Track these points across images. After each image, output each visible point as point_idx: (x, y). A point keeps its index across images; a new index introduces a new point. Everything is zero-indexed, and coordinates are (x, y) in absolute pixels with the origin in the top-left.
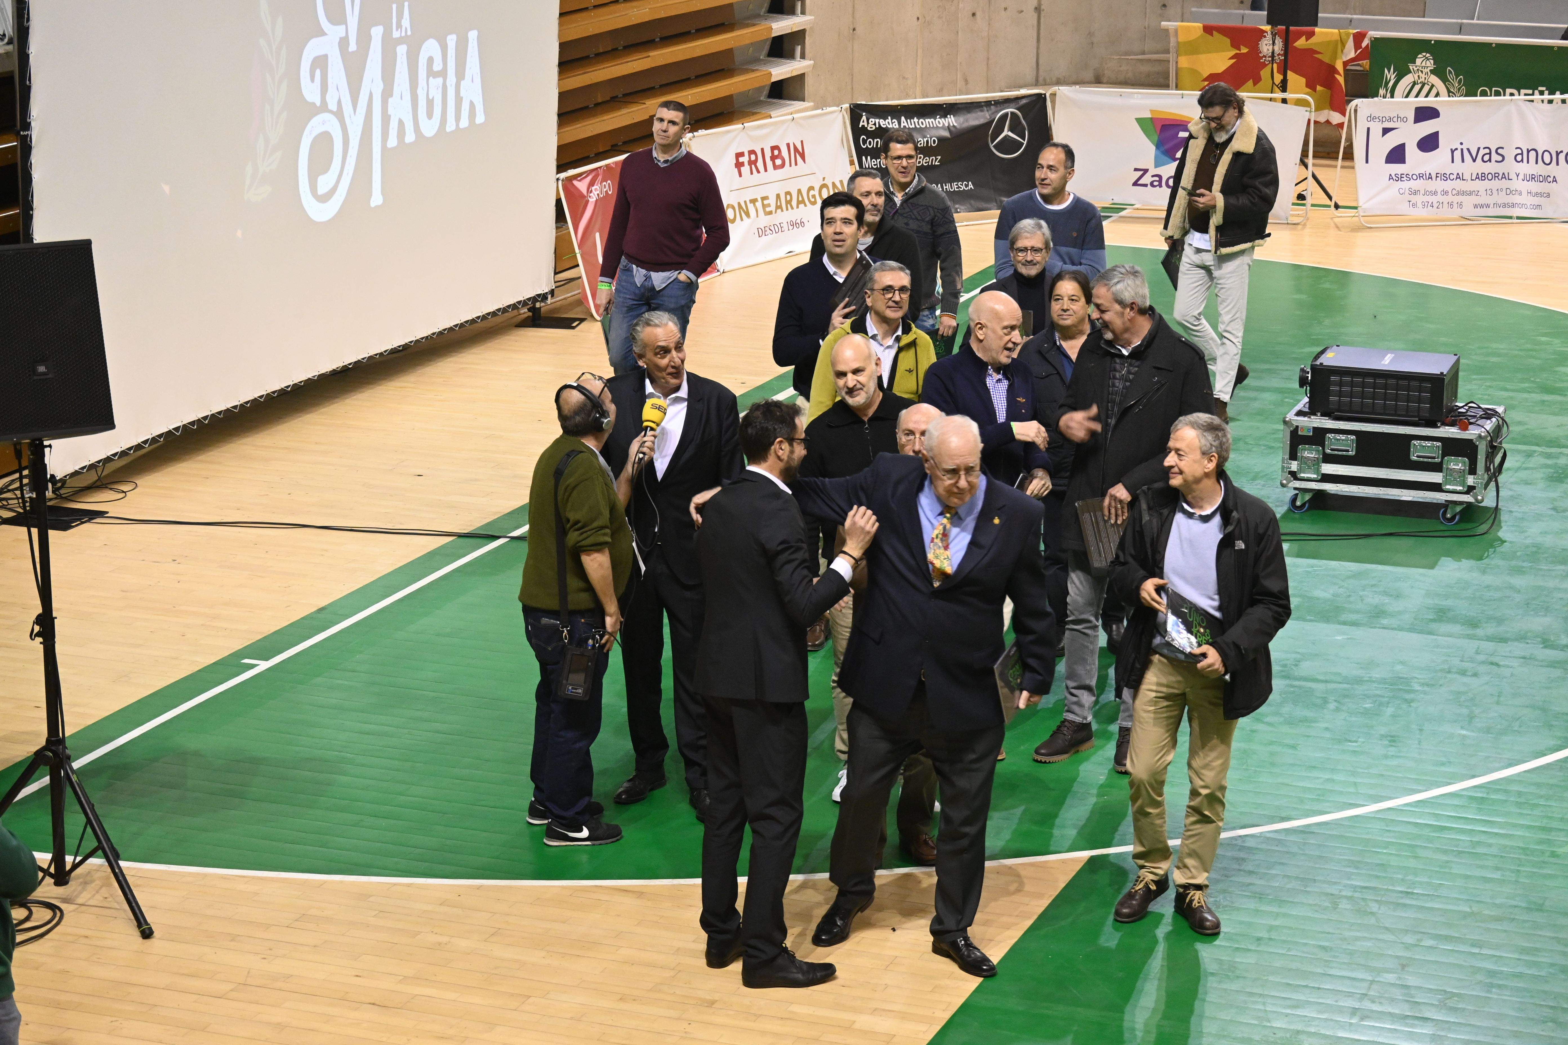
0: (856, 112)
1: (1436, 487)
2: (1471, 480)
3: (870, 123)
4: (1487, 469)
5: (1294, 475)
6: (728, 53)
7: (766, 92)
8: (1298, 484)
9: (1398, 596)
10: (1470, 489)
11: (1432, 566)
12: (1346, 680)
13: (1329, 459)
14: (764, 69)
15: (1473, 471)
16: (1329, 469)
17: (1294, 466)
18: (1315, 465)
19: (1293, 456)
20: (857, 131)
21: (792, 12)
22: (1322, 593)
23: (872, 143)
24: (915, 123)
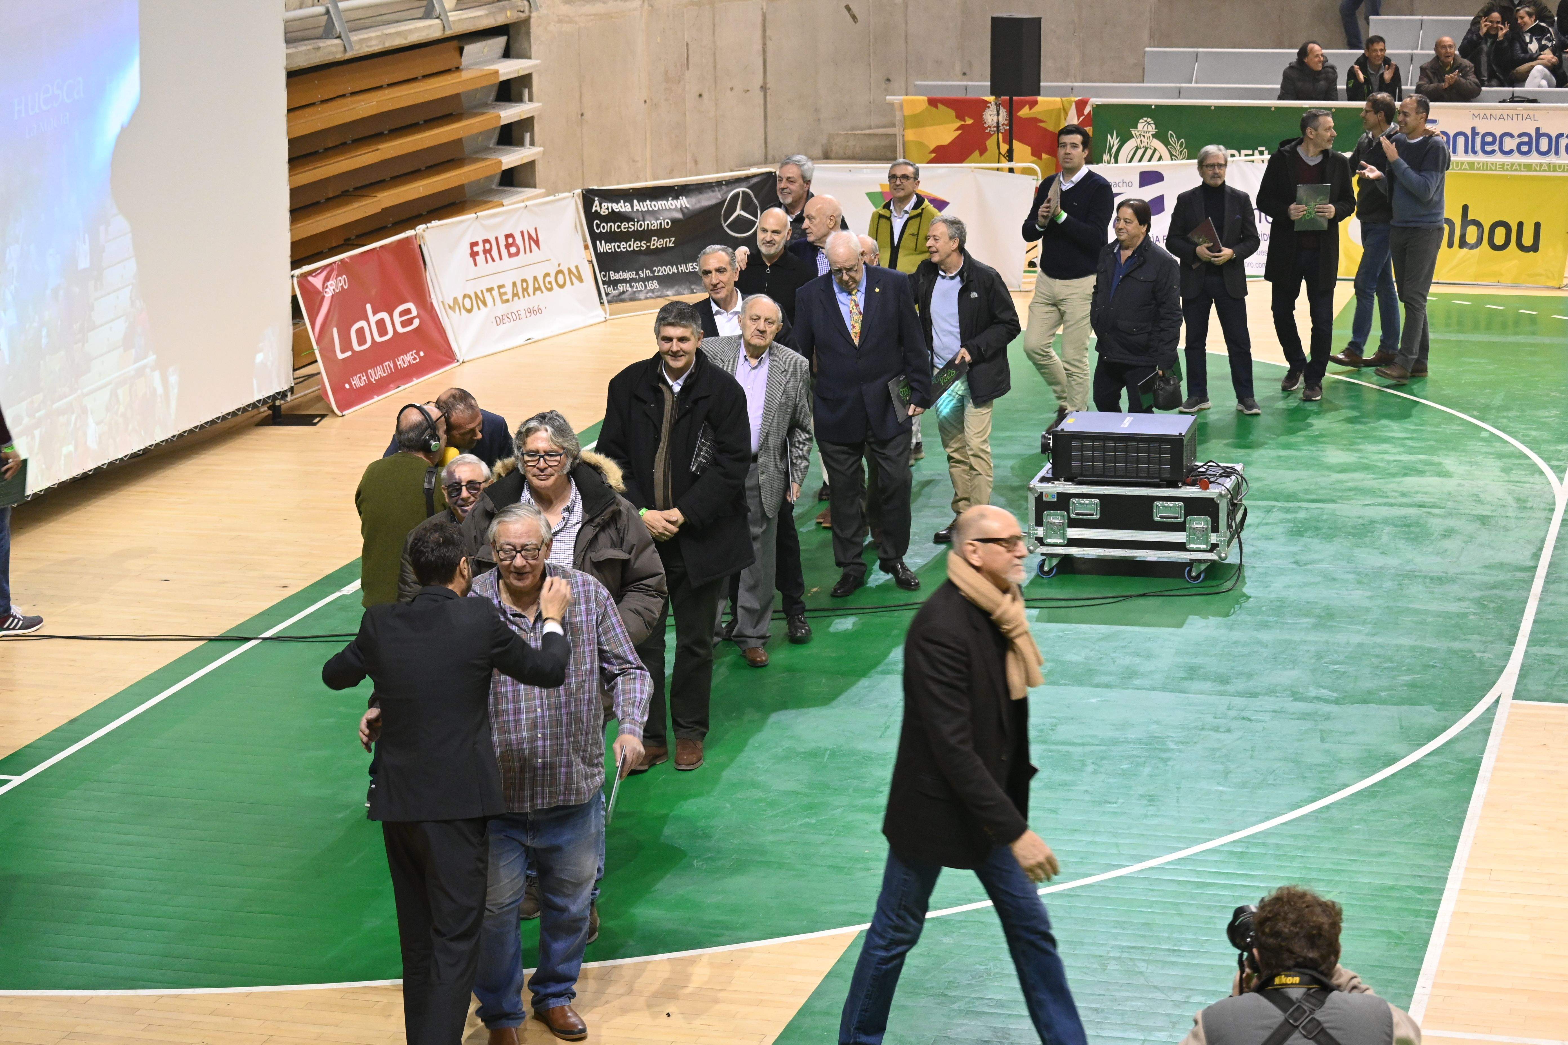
0: (588, 197)
1: (1180, 547)
2: (1213, 538)
3: (604, 208)
4: (1229, 526)
5: (1040, 541)
6: (458, 142)
7: (497, 180)
8: (1045, 550)
9: (1149, 657)
10: (1214, 547)
11: (1180, 625)
12: (1102, 742)
13: (1074, 523)
14: (494, 157)
15: (1215, 529)
16: (1075, 533)
17: (1040, 532)
18: (1060, 529)
19: (1039, 522)
20: (591, 216)
21: (519, 99)
22: (1075, 657)
23: (605, 228)
24: (647, 204)
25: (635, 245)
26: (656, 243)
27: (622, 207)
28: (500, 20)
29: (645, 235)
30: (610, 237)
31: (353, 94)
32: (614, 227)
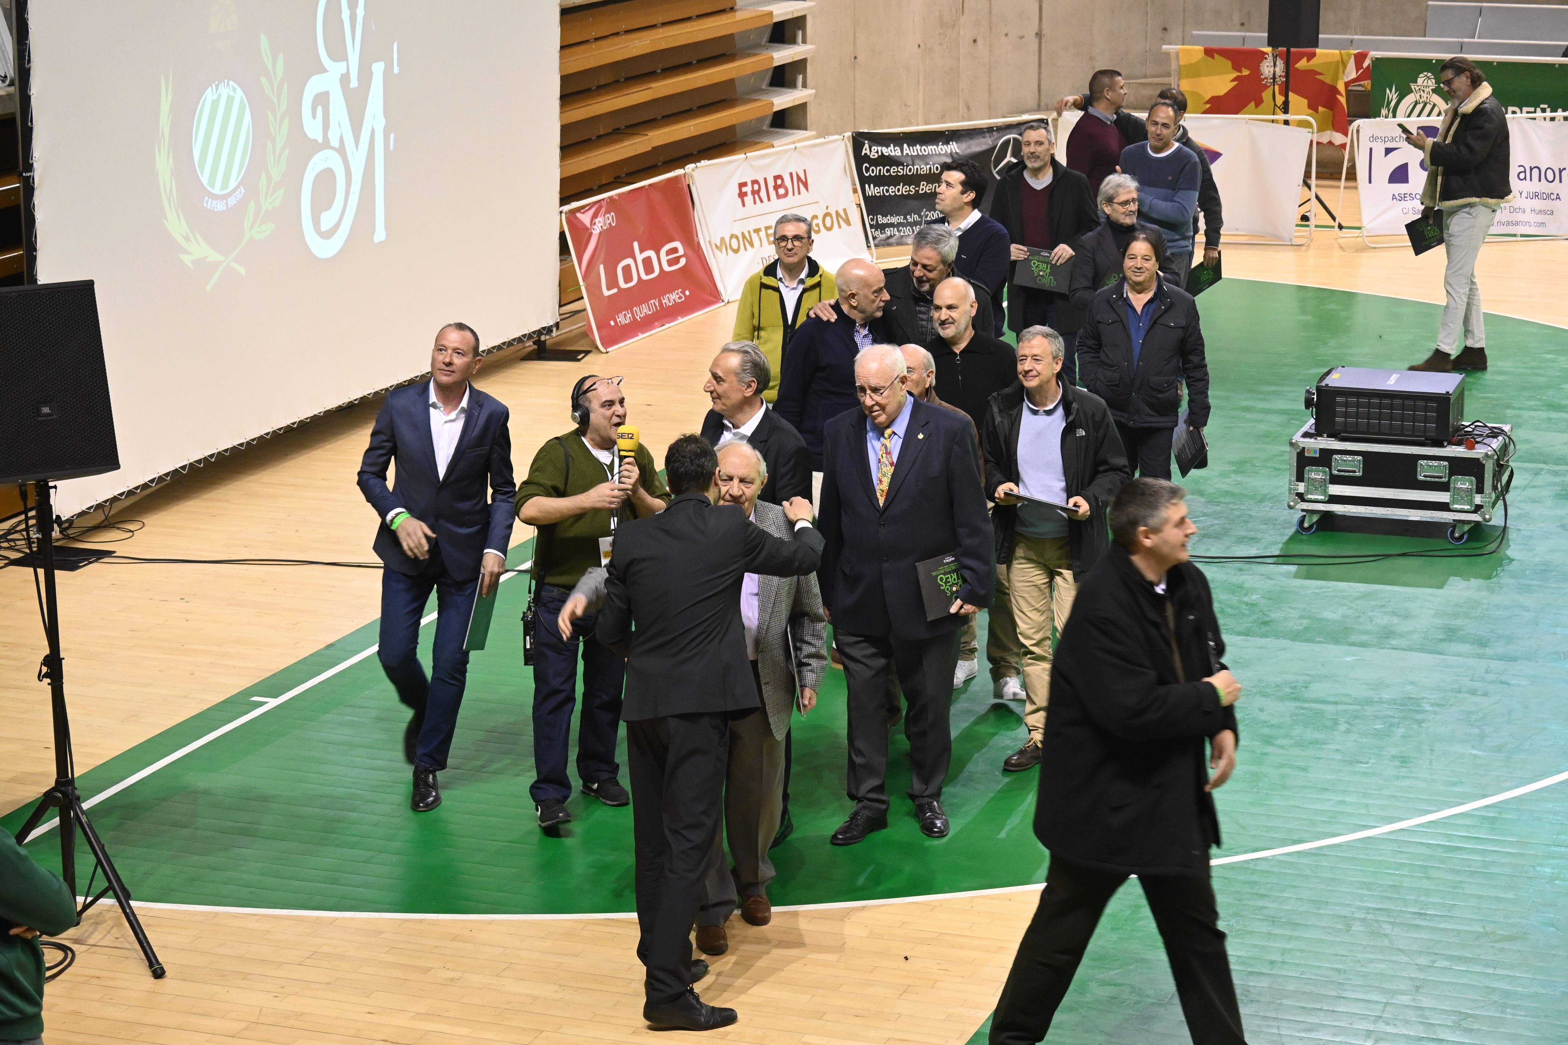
0: (858, 140)
1: (1443, 507)
2: (1478, 499)
3: (873, 151)
4: (1495, 488)
5: (1301, 496)
6: (730, 83)
7: (768, 121)
8: (1305, 506)
9: (1407, 616)
10: (1478, 508)
11: (1441, 586)
12: (1356, 701)
13: (1336, 480)
14: (766, 99)
15: (1480, 490)
16: (1336, 490)
17: (1301, 487)
18: (1322, 486)
19: (1300, 478)
20: (860, 159)
21: (793, 41)
22: (1332, 614)
23: (874, 171)
24: (917, 150)
25: (903, 189)
26: (925, 188)
27: (891, 151)
29: (914, 180)
30: (879, 181)
31: (628, 32)
32: (883, 170)
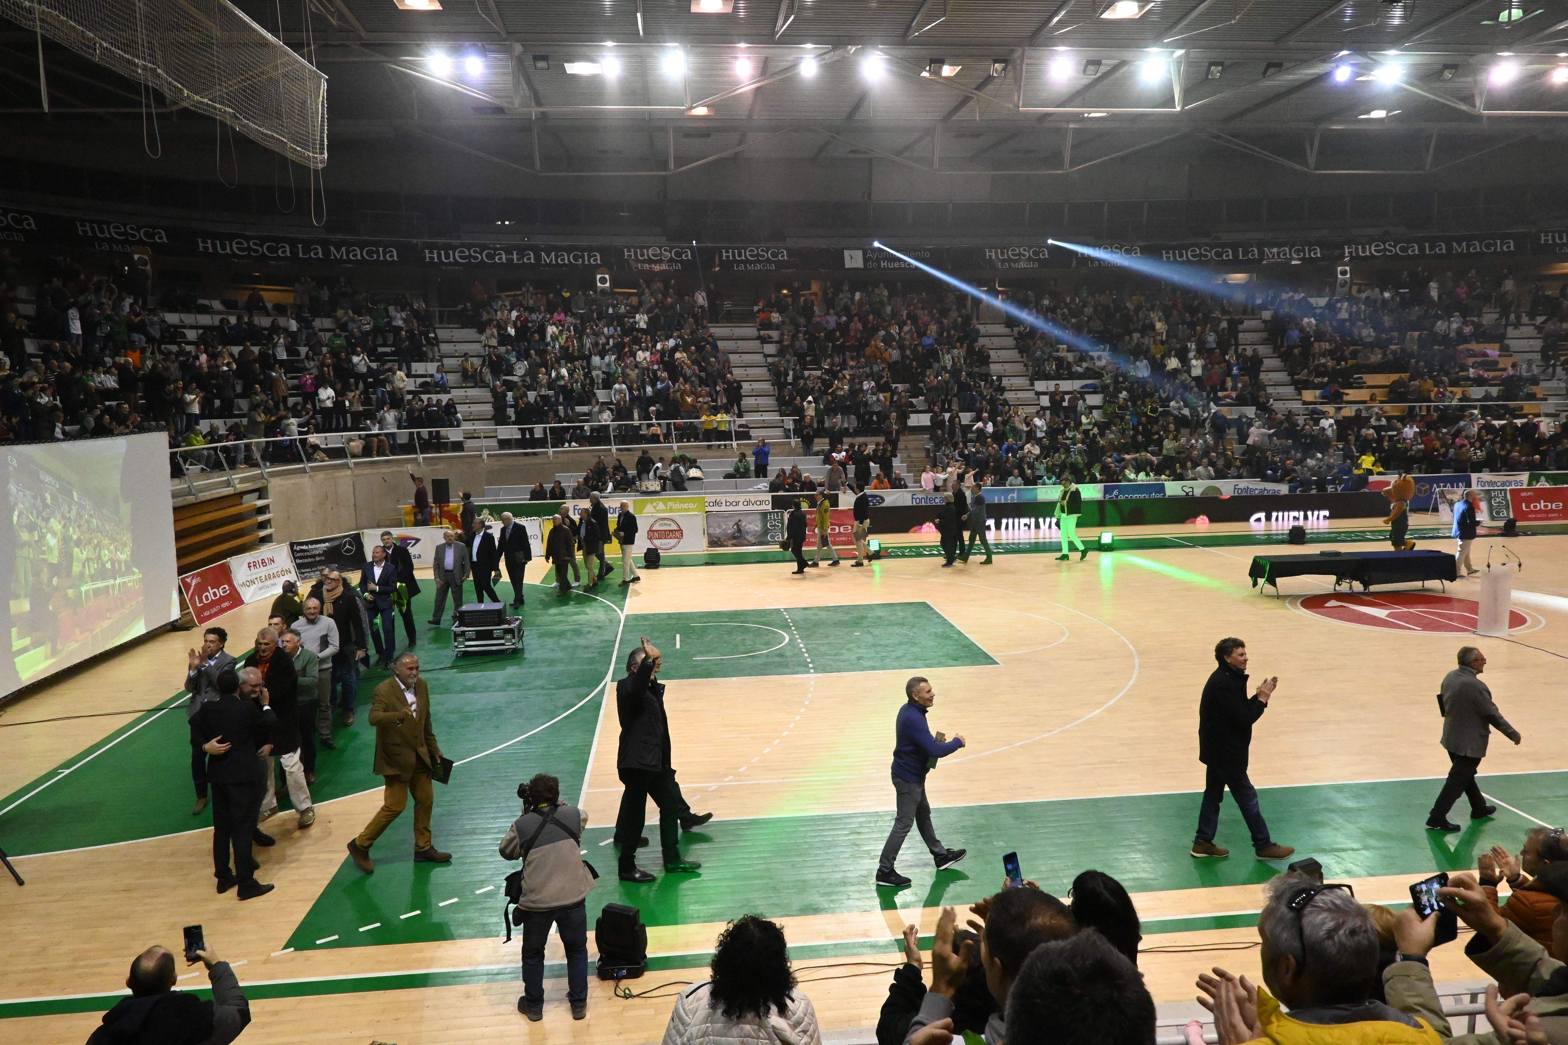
0: (292, 545)
1: (503, 644)
2: (514, 641)
3: (298, 548)
4: (518, 637)
5: (456, 647)
6: (242, 529)
7: (258, 541)
8: (458, 650)
9: (494, 680)
10: (514, 644)
11: (504, 670)
13: (467, 640)
14: (257, 533)
15: (514, 638)
16: (467, 643)
17: (456, 644)
18: (462, 643)
19: (456, 641)
20: (293, 551)
21: (265, 513)
22: (469, 683)
23: (299, 555)
24: (314, 546)
25: (310, 560)
26: (317, 559)
27: (304, 548)
28: (256, 487)
29: (314, 556)
30: (300, 558)
32: (302, 554)
